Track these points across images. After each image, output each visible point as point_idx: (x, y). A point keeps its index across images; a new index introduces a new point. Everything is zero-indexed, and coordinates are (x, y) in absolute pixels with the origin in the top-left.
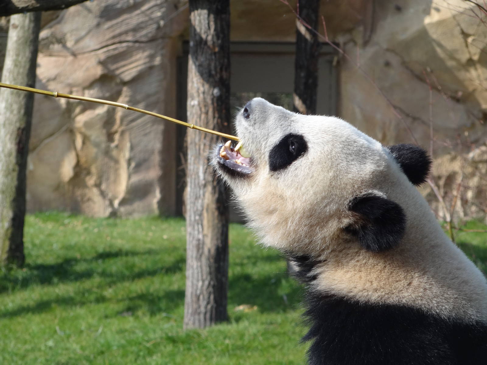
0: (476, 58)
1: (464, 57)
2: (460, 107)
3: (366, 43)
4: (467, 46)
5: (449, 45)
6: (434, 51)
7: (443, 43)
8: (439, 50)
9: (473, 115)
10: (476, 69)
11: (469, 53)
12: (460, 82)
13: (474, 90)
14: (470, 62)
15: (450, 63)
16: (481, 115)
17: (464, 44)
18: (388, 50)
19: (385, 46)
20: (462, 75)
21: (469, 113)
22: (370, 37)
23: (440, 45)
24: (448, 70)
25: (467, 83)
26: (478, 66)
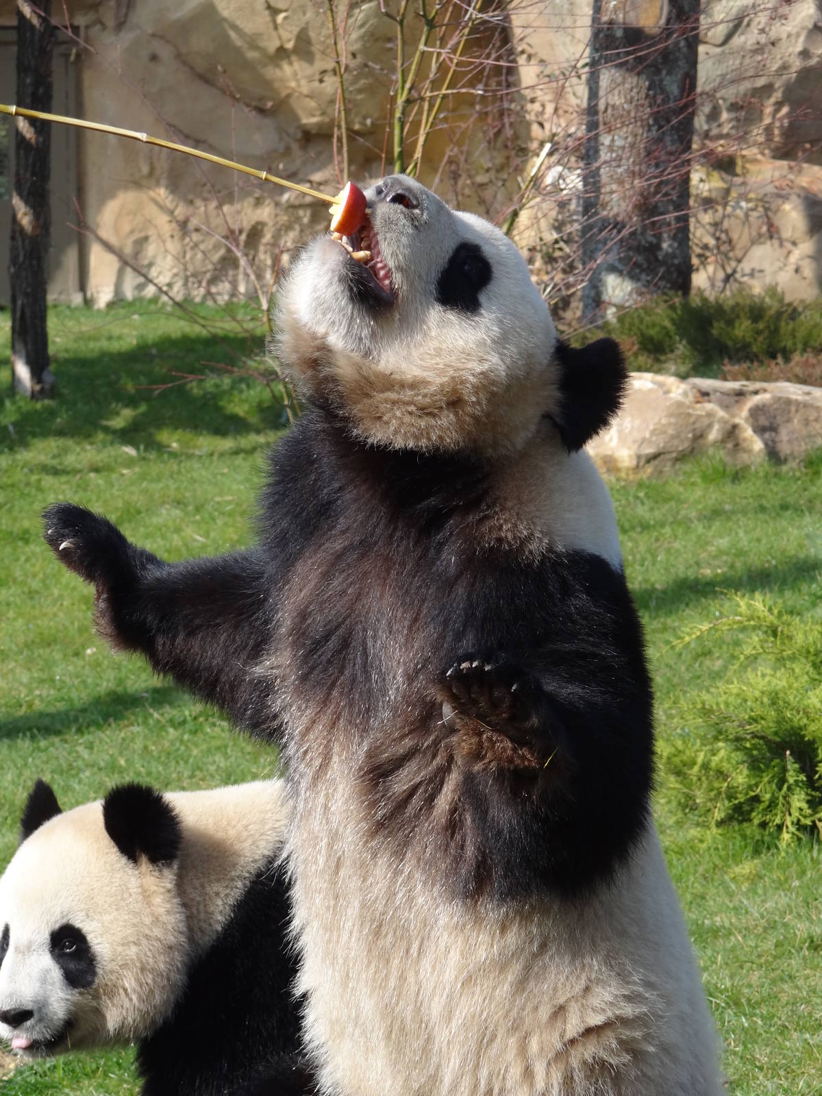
0: (290, 45)
1: (272, 46)
2: (268, 122)
3: (120, 26)
4: (276, 28)
5: (248, 26)
6: (228, 37)
7: (238, 23)
8: (233, 34)
9: (288, 135)
10: (291, 63)
11: (280, 38)
12: (267, 84)
13: (289, 96)
14: (282, 52)
15: (252, 55)
16: (299, 135)
17: (271, 25)
18: (153, 35)
19: (150, 31)
20: (271, 72)
21: (281, 130)
22: (126, 15)
23: (235, 27)
24: (248, 65)
25: (276, 85)
26: (294, 58)
